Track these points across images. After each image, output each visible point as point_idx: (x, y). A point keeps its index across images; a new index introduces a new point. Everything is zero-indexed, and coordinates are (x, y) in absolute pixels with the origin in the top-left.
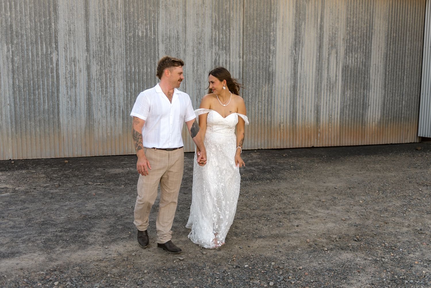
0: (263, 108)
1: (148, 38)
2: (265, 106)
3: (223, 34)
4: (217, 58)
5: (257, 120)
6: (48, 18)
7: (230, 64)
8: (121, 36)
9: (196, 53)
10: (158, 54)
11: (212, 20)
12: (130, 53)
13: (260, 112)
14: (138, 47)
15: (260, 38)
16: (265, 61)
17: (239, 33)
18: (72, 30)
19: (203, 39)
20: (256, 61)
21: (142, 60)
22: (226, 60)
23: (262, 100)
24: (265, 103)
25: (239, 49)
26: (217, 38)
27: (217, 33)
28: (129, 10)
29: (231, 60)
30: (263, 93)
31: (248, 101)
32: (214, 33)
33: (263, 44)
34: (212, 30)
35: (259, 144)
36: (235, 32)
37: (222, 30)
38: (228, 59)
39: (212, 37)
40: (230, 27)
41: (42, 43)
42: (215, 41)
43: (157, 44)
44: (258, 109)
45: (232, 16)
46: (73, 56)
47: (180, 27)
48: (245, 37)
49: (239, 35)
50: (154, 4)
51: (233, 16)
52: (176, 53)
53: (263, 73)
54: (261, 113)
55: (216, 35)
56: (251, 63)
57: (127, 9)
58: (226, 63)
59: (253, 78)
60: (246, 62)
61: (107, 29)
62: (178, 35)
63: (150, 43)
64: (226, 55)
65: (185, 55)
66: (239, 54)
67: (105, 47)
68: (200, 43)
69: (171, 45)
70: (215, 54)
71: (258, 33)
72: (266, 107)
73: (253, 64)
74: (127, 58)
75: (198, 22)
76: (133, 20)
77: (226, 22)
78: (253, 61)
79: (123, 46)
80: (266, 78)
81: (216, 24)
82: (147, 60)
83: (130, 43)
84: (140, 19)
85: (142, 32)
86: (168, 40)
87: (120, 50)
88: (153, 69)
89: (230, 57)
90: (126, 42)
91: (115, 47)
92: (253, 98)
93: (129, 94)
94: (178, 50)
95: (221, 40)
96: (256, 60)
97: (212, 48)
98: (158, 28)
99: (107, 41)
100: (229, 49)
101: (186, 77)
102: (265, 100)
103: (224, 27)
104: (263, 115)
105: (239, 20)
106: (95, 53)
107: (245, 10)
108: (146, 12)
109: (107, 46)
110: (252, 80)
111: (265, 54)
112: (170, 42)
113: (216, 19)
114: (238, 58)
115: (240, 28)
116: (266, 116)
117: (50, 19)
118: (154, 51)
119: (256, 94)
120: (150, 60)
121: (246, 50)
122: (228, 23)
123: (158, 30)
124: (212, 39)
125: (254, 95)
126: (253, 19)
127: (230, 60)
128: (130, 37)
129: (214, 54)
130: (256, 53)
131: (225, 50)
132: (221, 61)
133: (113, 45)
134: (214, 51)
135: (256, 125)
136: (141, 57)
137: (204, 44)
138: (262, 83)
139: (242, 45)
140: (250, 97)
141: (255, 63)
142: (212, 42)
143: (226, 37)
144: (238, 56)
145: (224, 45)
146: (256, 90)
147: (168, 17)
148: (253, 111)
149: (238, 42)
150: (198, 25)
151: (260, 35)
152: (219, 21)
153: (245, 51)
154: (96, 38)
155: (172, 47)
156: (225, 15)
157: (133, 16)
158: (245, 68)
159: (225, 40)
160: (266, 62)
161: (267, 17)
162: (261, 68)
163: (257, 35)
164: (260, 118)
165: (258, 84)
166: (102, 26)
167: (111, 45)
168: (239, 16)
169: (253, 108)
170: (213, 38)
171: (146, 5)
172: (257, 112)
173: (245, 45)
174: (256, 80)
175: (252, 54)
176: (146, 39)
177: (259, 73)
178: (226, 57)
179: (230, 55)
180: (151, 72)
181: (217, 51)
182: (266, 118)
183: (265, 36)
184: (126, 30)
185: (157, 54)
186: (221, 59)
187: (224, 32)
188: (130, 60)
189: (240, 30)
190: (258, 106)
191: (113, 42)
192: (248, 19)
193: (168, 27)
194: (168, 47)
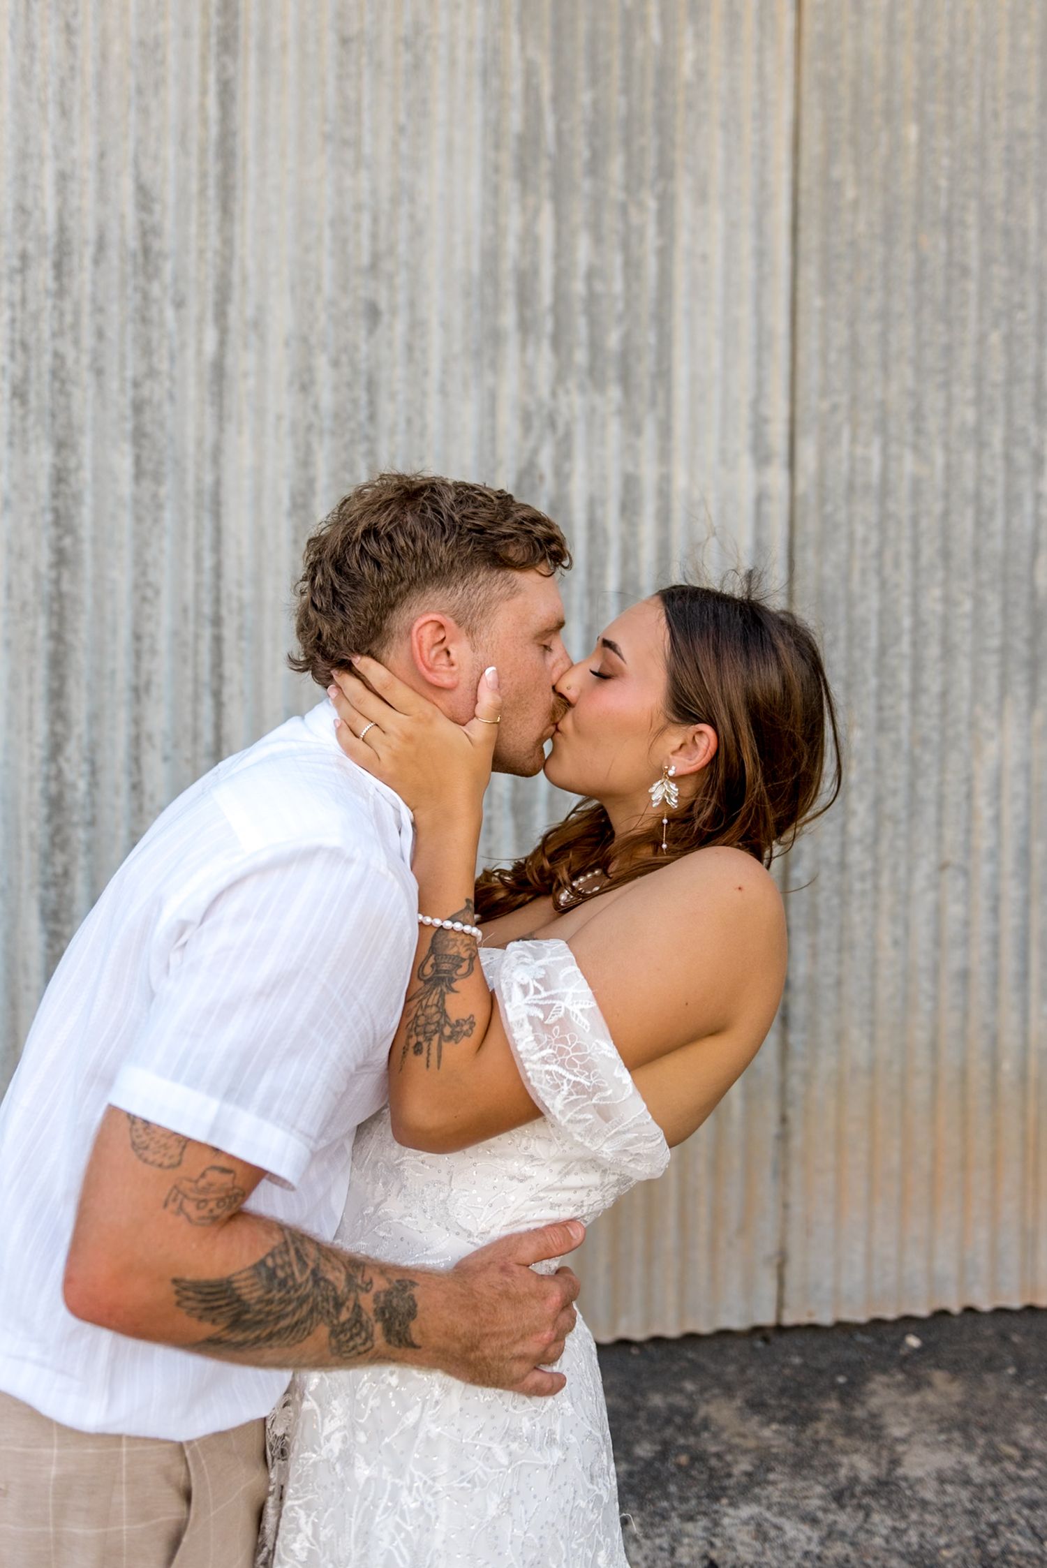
0: (982, 927)
2: (995, 910)
3: (598, 240)
4: (545, 459)
5: (921, 1036)
7: (664, 517)
9: (327, 399)
11: (496, 99)
13: (954, 961)
15: (949, 282)
16: (995, 494)
17: (760, 229)
19: (402, 278)
20: (916, 493)
22: (630, 483)
23: (969, 850)
24: (996, 876)
25: (760, 384)
26: (547, 272)
27: (546, 227)
29: (680, 480)
30: (982, 784)
31: (843, 866)
32: (514, 222)
33: (982, 339)
34: (494, 191)
35: (946, 1264)
36: (718, 218)
37: (597, 202)
38: (649, 473)
39: (492, 255)
40: (665, 171)
42: (525, 298)
44: (937, 942)
45: (686, 69)
47: (170, 151)
48: (810, 274)
49: (761, 254)
51: (700, 74)
52: (125, 402)
53: (979, 602)
54: (964, 975)
55: (529, 238)
56: (867, 510)
58: (629, 508)
59: (883, 650)
60: (823, 501)
62: (147, 232)
64: (634, 428)
65: (221, 419)
66: (759, 424)
68: (373, 313)
69: (75, 326)
70: (526, 420)
71: (935, 244)
72: (1010, 921)
73: (885, 518)
75: (350, 111)
77: (630, 123)
78: (885, 491)
80: (1005, 650)
81: (529, 140)
86: (43, 274)
89: (665, 455)
92: (888, 829)
94: (152, 373)
95: (578, 287)
96: (917, 482)
97: (495, 366)
100: (663, 374)
101: (229, 633)
102: (994, 855)
103: (616, 167)
104: (980, 995)
105: (761, 117)
107: (812, 26)
110: (881, 668)
111: (997, 435)
112: (61, 293)
113: (531, 90)
114: (746, 461)
115: (763, 185)
116: (1009, 996)
119: (914, 805)
121: (825, 392)
122: (648, 141)
124: (491, 273)
125: (895, 804)
126: (889, 114)
127: (665, 482)
129: (508, 420)
130: (917, 416)
131: (625, 379)
132: (578, 489)
134: (510, 386)
135: (920, 1088)
137: (416, 326)
138: (975, 697)
139: (781, 347)
140: (855, 829)
141: (902, 508)
142: (491, 308)
143: (632, 267)
144: (741, 441)
145: (613, 340)
146: (913, 762)
147: (50, 42)
148: (888, 953)
149: (745, 311)
150: (356, 143)
151: (949, 264)
152: (561, 115)
153: (812, 402)
155: (88, 340)
156: (628, 61)
158: (807, 557)
159: (618, 286)
160: (1012, 501)
161: (1017, 98)
162: (962, 553)
163: (921, 262)
164: (951, 1021)
165: (929, 702)
168: (761, 77)
169: (886, 933)
170: (507, 265)
172: (923, 961)
173: (810, 343)
174: (917, 668)
175: (882, 426)
177: (947, 600)
178: (630, 450)
179: (665, 430)
181: (544, 390)
182: (1010, 1019)
183: (1000, 271)
186: (579, 466)
187: (611, 220)
189: (762, 207)
190: (938, 910)
192: (845, 112)
193: (48, 150)
194: (46, 334)
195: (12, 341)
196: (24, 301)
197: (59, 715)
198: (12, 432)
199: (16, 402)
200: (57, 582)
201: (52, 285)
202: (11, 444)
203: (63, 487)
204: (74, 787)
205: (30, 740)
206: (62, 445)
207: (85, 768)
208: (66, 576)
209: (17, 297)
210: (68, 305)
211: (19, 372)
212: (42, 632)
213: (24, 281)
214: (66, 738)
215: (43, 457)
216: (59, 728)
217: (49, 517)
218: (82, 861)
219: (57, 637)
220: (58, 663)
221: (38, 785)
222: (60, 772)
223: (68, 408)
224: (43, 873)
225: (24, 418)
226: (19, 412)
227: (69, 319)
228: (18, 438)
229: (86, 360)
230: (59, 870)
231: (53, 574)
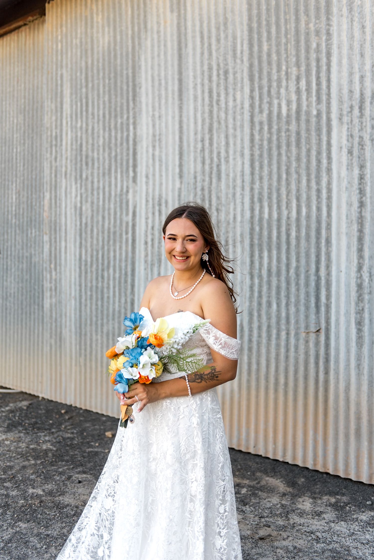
1: (303, 117)
6: (125, 117)
8: (242, 126)
10: (329, 158)
12: (261, 167)
14: (279, 147)
18: (158, 133)
21: (288, 184)
28: (260, 51)
41: (116, 172)
43: (324, 130)
46: (157, 193)
50: (318, 9)
57: (256, 48)
61: (215, 116)
63: (308, 130)
67: (212, 160)
69: (365, 126)
74: (253, 182)
76: (269, 74)
79: (247, 152)
82: (299, 181)
83: (261, 140)
84: (284, 68)
85: (289, 103)
86: (356, 111)
87: (240, 163)
88: (314, 208)
90: (252, 140)
91: (231, 158)
93: (256, 281)
98: (329, 80)
99: (215, 145)
106: (192, 181)
108: (298, 41)
109: (215, 160)
112: (362, 116)
117: (128, 118)
118: (319, 153)
120: (309, 181)
123: (329, 87)
128: (261, 123)
133: (227, 152)
136: (284, 176)
147: (357, 34)
154: (196, 140)
157: (269, 63)
166: (207, 109)
167: (223, 154)
171: (297, 20)
176: (298, 119)
180: (308, 217)
184: (252, 106)
185: (324, 161)
188: (262, 188)
191: (227, 144)
193: (357, 70)
194: (357, 131)
195: (348, 135)
196: (352, 121)
197: (361, 257)
198: (348, 165)
199: (349, 155)
200: (361, 212)
201: (358, 114)
202: (348, 169)
203: (362, 181)
204: (365, 281)
205: (353, 265)
206: (362, 167)
207: (368, 274)
208: (363, 210)
209: (349, 121)
210: (364, 120)
211: (351, 145)
212: (356, 229)
213: (352, 115)
214: (363, 265)
215: (356, 171)
216: (361, 261)
217: (358, 191)
218: (367, 306)
219: (361, 231)
220: (360, 240)
221: (355, 280)
222: (361, 276)
223: (364, 154)
224: (356, 309)
225: (352, 160)
226: (350, 158)
227: (364, 124)
228: (350, 167)
229: (368, 137)
230: (361, 309)
231: (359, 210)
